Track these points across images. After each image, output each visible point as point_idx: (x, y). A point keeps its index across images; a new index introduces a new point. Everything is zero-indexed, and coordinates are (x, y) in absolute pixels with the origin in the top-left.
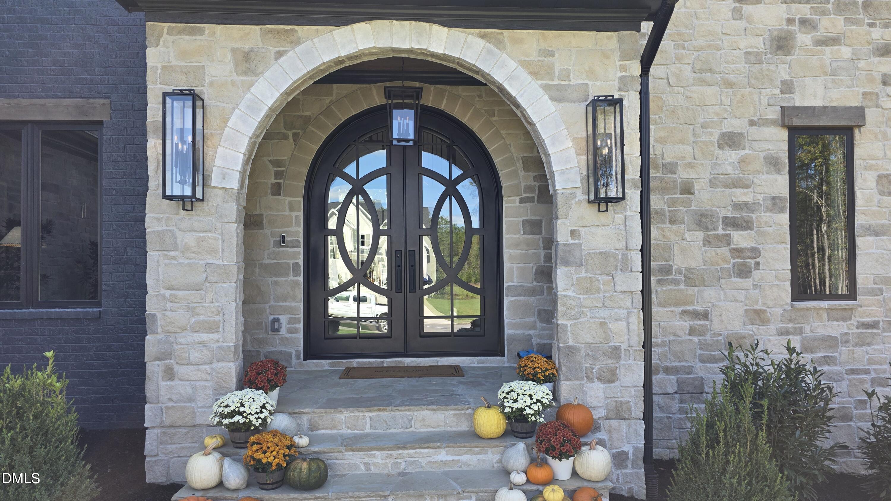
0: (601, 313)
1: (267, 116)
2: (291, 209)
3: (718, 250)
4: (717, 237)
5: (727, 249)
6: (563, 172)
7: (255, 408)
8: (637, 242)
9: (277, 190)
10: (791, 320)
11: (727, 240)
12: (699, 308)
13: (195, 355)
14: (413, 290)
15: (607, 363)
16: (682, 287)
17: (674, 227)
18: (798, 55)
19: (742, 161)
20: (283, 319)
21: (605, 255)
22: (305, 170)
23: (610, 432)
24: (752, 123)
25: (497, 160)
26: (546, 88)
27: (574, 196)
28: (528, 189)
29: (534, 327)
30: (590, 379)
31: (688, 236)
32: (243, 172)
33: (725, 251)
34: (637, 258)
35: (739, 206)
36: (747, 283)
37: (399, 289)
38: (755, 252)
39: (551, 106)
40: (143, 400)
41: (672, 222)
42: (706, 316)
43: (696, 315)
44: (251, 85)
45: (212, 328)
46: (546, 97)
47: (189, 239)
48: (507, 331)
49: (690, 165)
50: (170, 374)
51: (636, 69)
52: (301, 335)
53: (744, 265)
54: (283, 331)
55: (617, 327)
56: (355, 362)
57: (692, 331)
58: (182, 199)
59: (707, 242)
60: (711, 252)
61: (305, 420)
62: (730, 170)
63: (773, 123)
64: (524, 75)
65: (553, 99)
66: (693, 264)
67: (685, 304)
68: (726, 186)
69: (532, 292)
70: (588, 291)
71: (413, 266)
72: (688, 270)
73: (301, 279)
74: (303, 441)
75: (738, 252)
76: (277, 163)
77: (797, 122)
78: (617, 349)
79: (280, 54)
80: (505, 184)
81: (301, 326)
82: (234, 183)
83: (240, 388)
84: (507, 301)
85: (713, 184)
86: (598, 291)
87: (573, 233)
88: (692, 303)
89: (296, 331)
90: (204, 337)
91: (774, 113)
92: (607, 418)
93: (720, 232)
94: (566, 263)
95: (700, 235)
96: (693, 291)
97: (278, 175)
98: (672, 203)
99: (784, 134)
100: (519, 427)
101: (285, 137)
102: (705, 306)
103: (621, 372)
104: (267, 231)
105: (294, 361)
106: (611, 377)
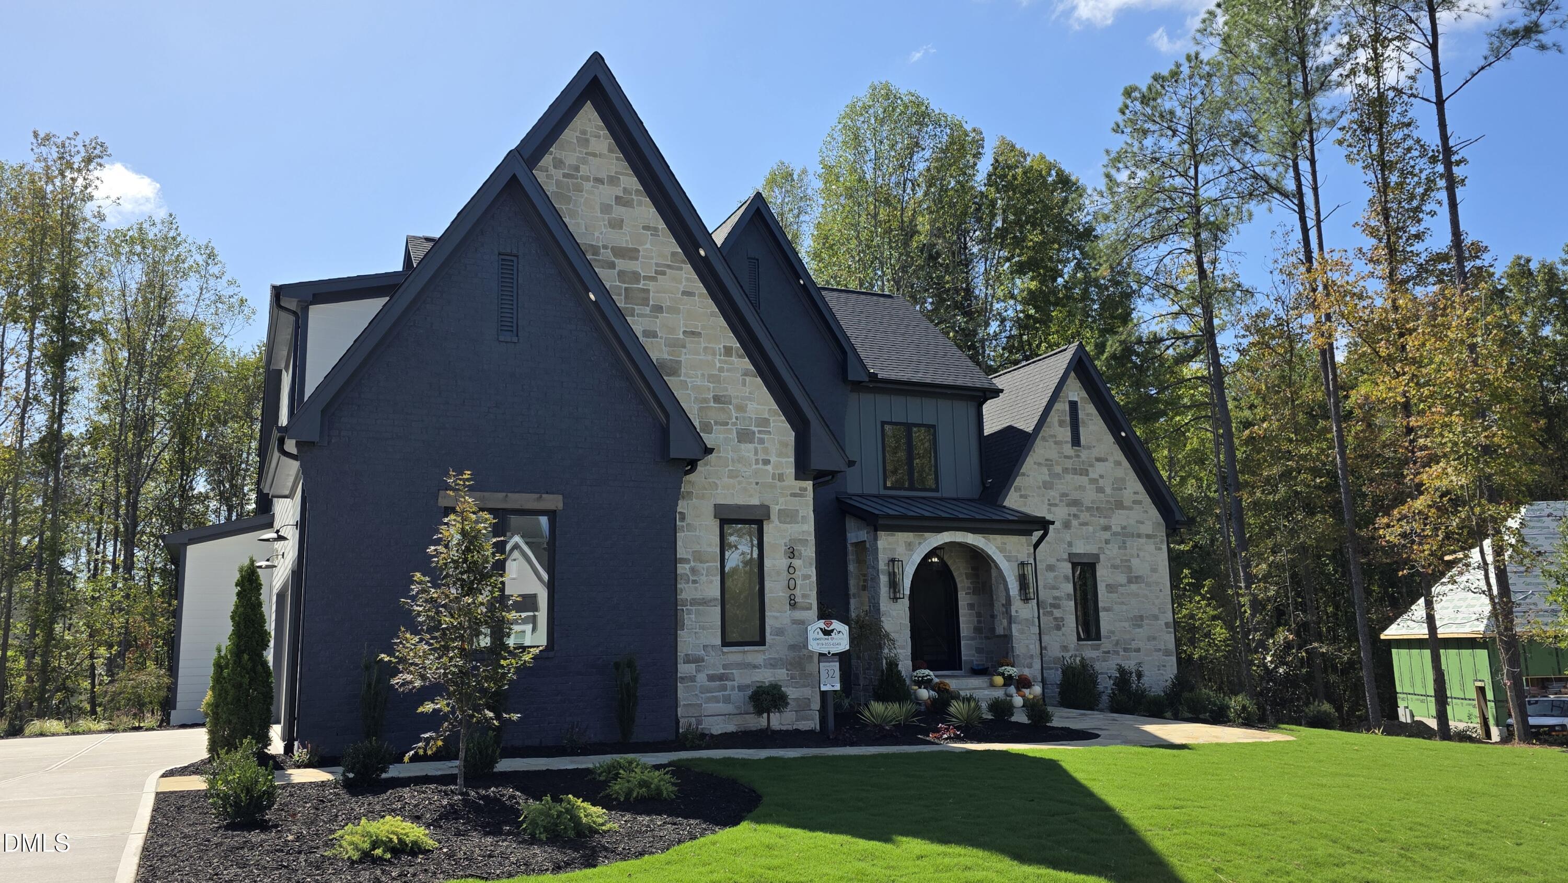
0: (1026, 642)
1: (917, 566)
6: (1012, 589)
8: (1036, 615)
10: (1077, 650)
11: (1051, 613)
15: (1028, 661)
18: (1073, 530)
19: (1055, 577)
21: (1027, 620)
24: (1058, 560)
25: (955, 574)
26: (1004, 557)
27: (1016, 598)
28: (969, 588)
29: (974, 656)
33: (1051, 618)
34: (1037, 620)
35: (1055, 598)
36: (1060, 633)
38: (1062, 619)
44: (912, 553)
46: (1005, 560)
48: (963, 658)
51: (1032, 550)
53: (1058, 625)
55: (1032, 647)
62: (1050, 581)
63: (1065, 560)
64: (997, 552)
69: (972, 639)
70: (1022, 634)
75: (1056, 619)
77: (1075, 561)
78: (1032, 655)
79: (920, 544)
80: (959, 586)
82: (908, 592)
84: (962, 643)
86: (1025, 634)
87: (1017, 612)
91: (1066, 556)
99: (1070, 565)
103: (1034, 663)
106: (1030, 666)
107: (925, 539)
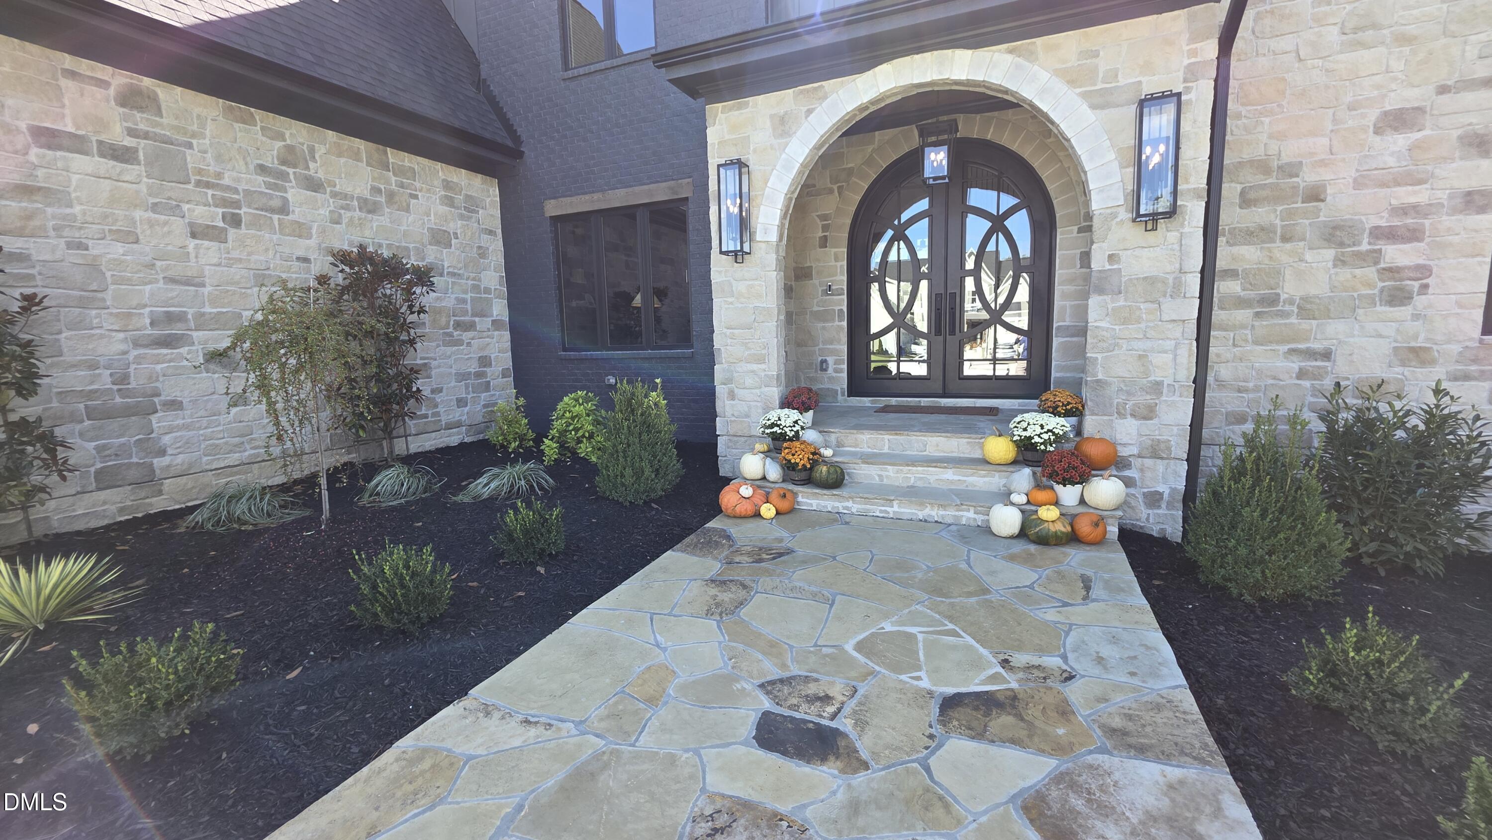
0: (1141, 345)
1: (800, 173)
2: (837, 259)
3: (1358, 272)
4: (1358, 255)
5: (1373, 269)
6: (1101, 190)
7: (789, 422)
8: (1195, 263)
9: (824, 242)
10: (1475, 361)
11: (1375, 257)
12: (1317, 346)
13: (749, 381)
14: (953, 332)
15: (1147, 399)
16: (1293, 320)
17: (1288, 246)
19: (1415, 147)
20: (831, 360)
21: (1151, 281)
22: (848, 221)
23: (1142, 470)
24: (1443, 90)
26: (1085, 96)
27: (1114, 216)
30: (1121, 415)
31: (1308, 256)
32: (781, 227)
33: (1370, 272)
34: (1194, 283)
35: (1403, 210)
36: (1403, 312)
37: (938, 332)
38: (1423, 271)
39: (1089, 115)
40: (714, 415)
41: (1285, 239)
42: (1327, 355)
43: (1311, 354)
44: (787, 145)
45: (761, 360)
46: (1085, 107)
47: (741, 287)
48: (1054, 374)
49: (1323, 163)
50: (732, 396)
51: (1212, 51)
52: (845, 375)
53: (1401, 289)
54: (830, 370)
55: (1161, 359)
56: (894, 401)
57: (1302, 374)
58: (735, 253)
59: (1340, 262)
60: (1345, 274)
61: (833, 438)
62: (1391, 161)
63: (1486, 83)
64: (1060, 87)
65: (1093, 107)
66: (1313, 291)
67: (1294, 340)
68: (1383, 185)
70: (1125, 321)
71: (953, 309)
72: (1305, 299)
73: (845, 324)
74: (828, 452)
75: (1392, 271)
76: (824, 217)
78: (1158, 385)
79: (809, 112)
80: (1060, 213)
81: (845, 367)
82: (773, 237)
83: (782, 407)
84: (1056, 342)
85: (1358, 184)
86: (1139, 321)
87: (1112, 258)
88: (1307, 340)
89: (841, 371)
90: (755, 367)
92: (1140, 456)
93: (1365, 247)
94: (1101, 291)
95: (1329, 254)
96: (1305, 325)
97: (825, 228)
98: (1290, 214)
100: (1029, 455)
101: (831, 191)
102: (1326, 344)
103: (1161, 409)
104: (815, 281)
105: (840, 397)
106: (1147, 414)
107: (825, 97)
